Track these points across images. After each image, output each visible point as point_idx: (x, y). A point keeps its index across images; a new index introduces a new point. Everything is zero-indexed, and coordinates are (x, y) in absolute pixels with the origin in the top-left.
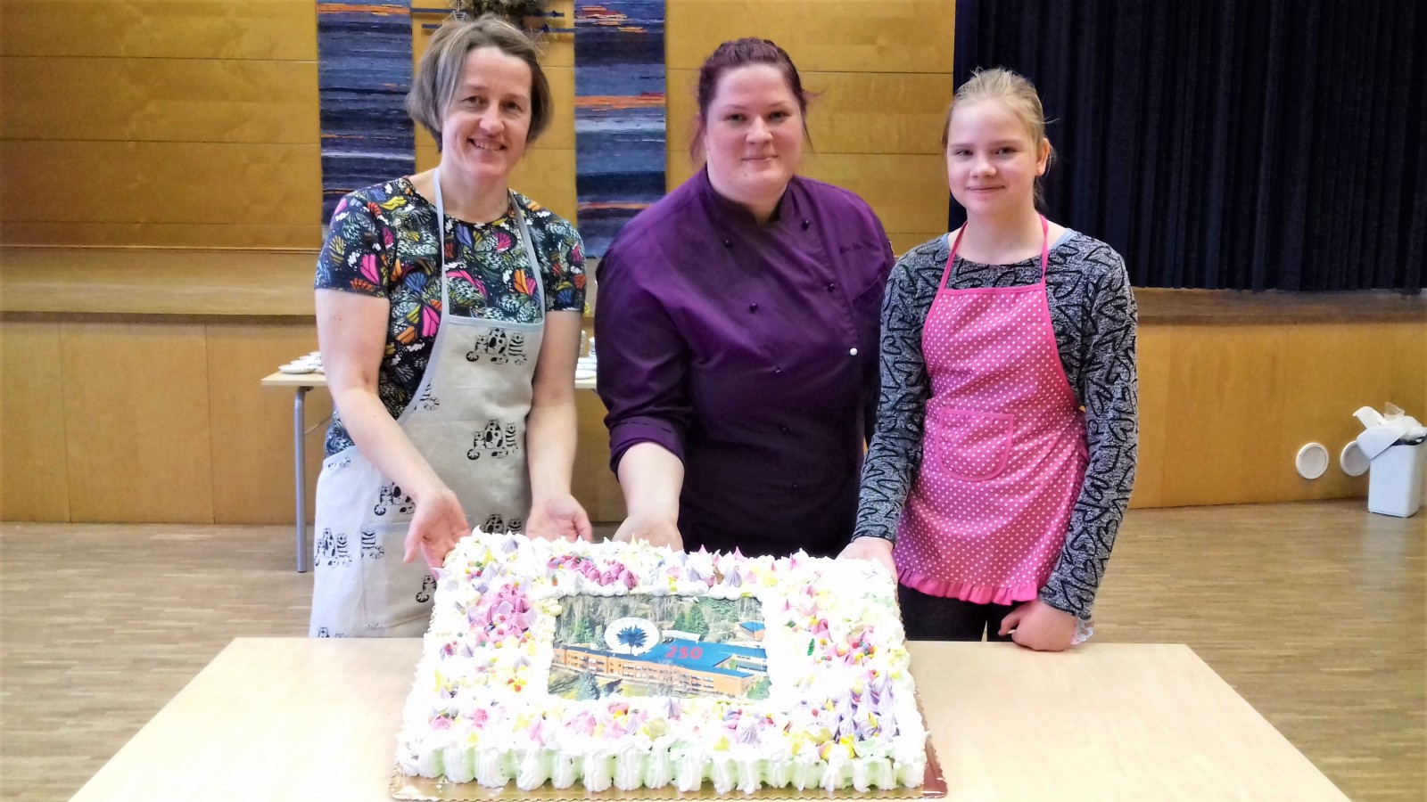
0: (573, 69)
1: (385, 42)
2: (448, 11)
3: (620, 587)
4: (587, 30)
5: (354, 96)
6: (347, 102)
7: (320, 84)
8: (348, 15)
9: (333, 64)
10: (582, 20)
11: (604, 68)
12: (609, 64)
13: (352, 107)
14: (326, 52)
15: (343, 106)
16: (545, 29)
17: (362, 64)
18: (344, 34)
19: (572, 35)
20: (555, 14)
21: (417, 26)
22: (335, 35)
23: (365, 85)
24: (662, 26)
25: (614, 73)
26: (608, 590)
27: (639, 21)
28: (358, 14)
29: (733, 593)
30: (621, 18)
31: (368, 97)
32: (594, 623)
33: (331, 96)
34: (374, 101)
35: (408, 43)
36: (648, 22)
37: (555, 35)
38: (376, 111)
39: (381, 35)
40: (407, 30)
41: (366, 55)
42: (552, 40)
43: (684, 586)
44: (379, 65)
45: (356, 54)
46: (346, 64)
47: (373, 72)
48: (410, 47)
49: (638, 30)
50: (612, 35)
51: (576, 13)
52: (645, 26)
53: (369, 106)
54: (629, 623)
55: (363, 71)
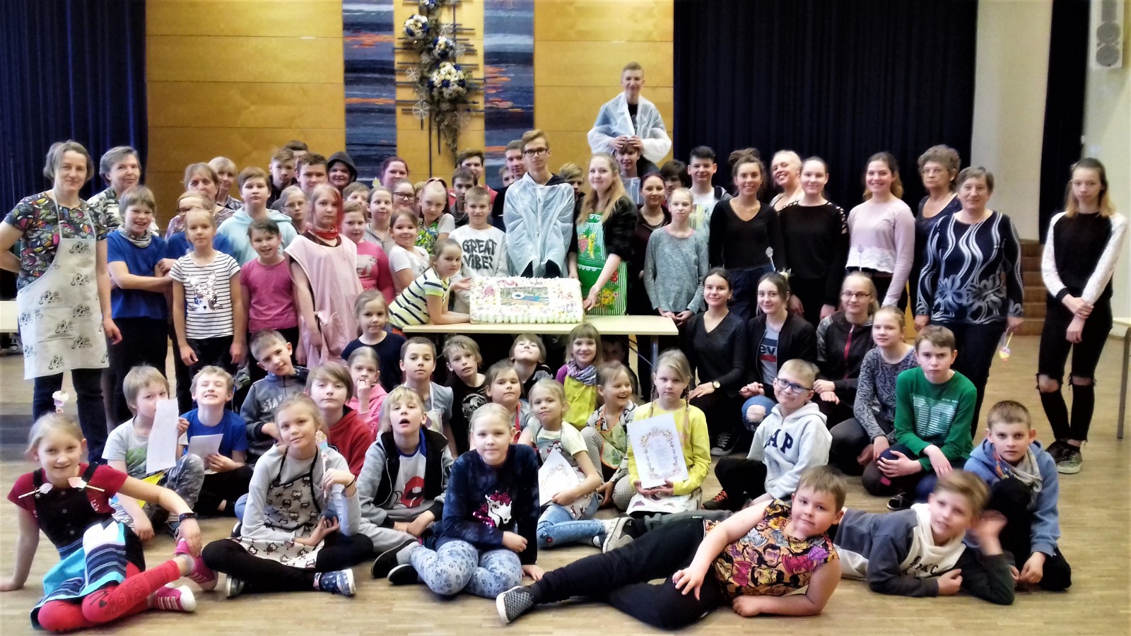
0: (483, 132)
1: (382, 118)
2: (416, 101)
3: (514, 286)
4: (492, 111)
5: (365, 148)
6: (360, 151)
7: (346, 141)
8: (363, 103)
9: (354, 131)
10: (489, 105)
11: (501, 131)
12: (504, 129)
13: (363, 153)
14: (349, 124)
15: (358, 153)
16: (469, 110)
17: (369, 130)
18: (359, 114)
19: (483, 113)
20: (474, 103)
21: (399, 110)
22: (355, 115)
23: (370, 141)
24: (532, 108)
25: (506, 134)
26: (512, 287)
27: (519, 105)
28: (368, 104)
29: (541, 286)
30: (509, 104)
31: (372, 148)
32: (509, 293)
33: (353, 147)
34: (375, 150)
35: (394, 119)
36: (525, 106)
37: (474, 114)
38: (376, 155)
39: (380, 114)
40: (392, 112)
41: (371, 125)
42: (472, 116)
43: (529, 285)
44: (377, 131)
45: (365, 125)
46: (360, 131)
47: (375, 135)
48: (395, 121)
49: (519, 110)
50: (506, 113)
51: (486, 101)
52: (523, 108)
53: (373, 153)
54: (517, 293)
55: (370, 134)
